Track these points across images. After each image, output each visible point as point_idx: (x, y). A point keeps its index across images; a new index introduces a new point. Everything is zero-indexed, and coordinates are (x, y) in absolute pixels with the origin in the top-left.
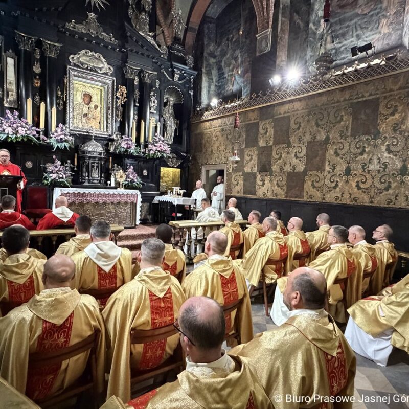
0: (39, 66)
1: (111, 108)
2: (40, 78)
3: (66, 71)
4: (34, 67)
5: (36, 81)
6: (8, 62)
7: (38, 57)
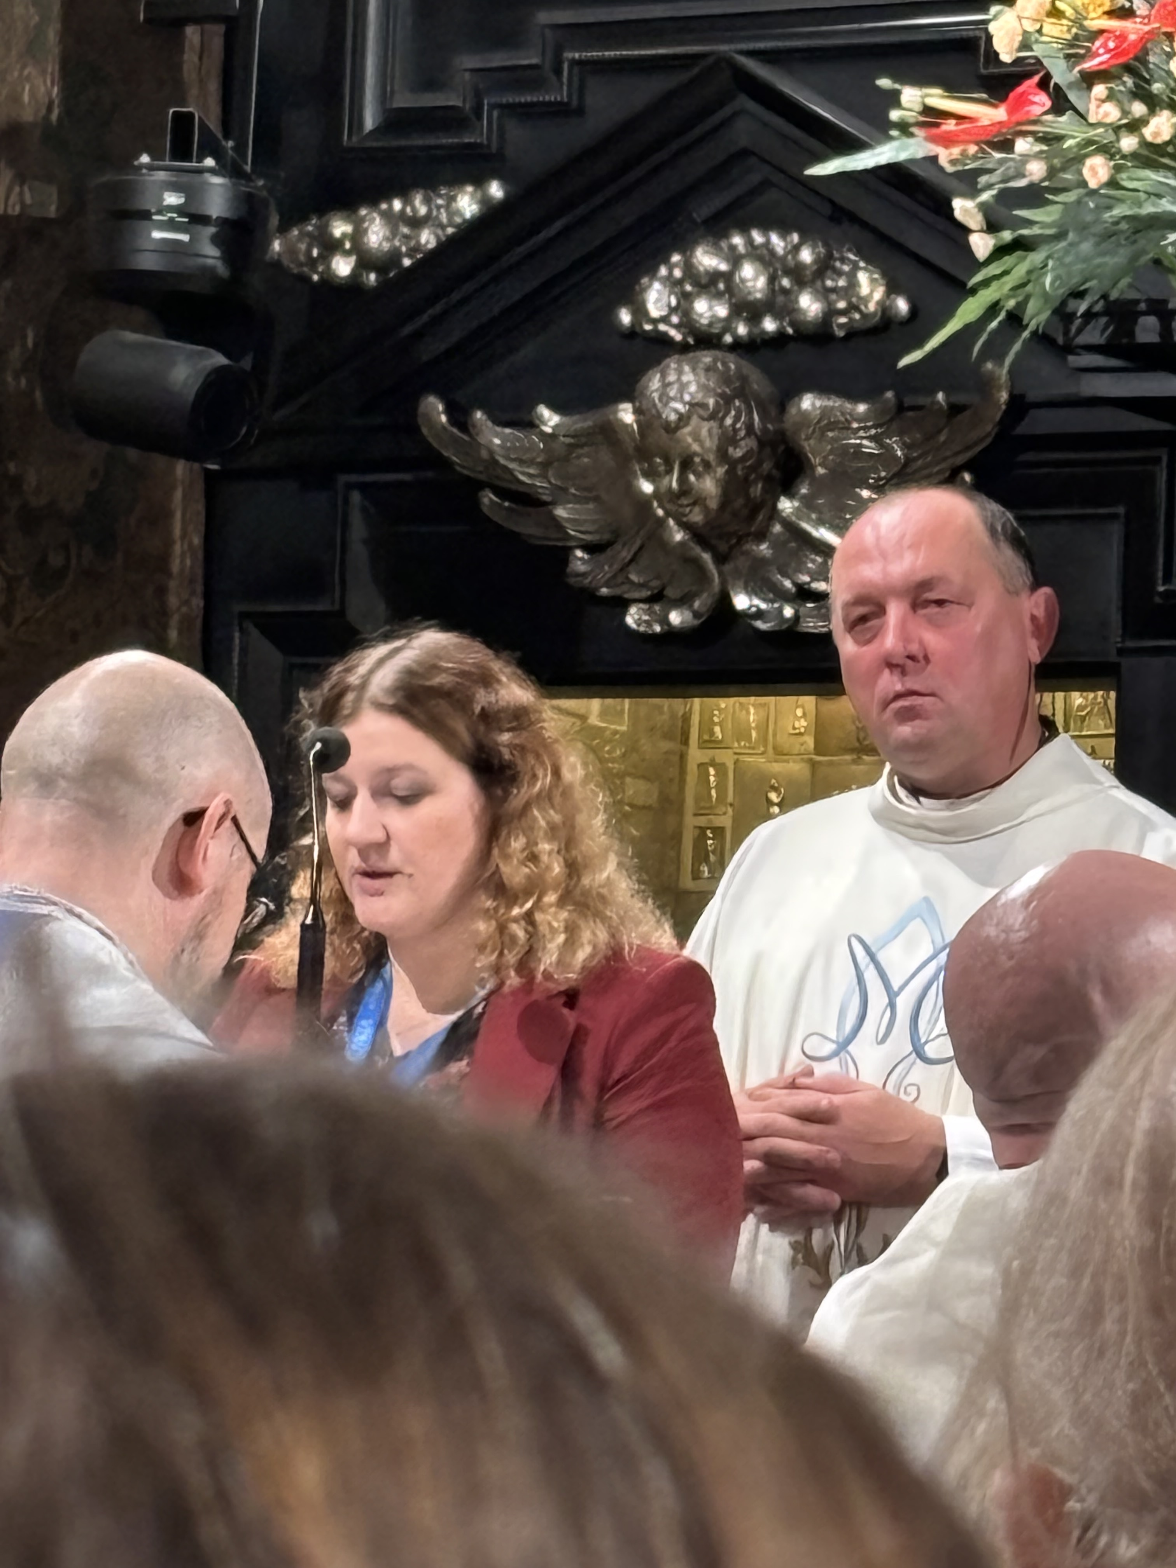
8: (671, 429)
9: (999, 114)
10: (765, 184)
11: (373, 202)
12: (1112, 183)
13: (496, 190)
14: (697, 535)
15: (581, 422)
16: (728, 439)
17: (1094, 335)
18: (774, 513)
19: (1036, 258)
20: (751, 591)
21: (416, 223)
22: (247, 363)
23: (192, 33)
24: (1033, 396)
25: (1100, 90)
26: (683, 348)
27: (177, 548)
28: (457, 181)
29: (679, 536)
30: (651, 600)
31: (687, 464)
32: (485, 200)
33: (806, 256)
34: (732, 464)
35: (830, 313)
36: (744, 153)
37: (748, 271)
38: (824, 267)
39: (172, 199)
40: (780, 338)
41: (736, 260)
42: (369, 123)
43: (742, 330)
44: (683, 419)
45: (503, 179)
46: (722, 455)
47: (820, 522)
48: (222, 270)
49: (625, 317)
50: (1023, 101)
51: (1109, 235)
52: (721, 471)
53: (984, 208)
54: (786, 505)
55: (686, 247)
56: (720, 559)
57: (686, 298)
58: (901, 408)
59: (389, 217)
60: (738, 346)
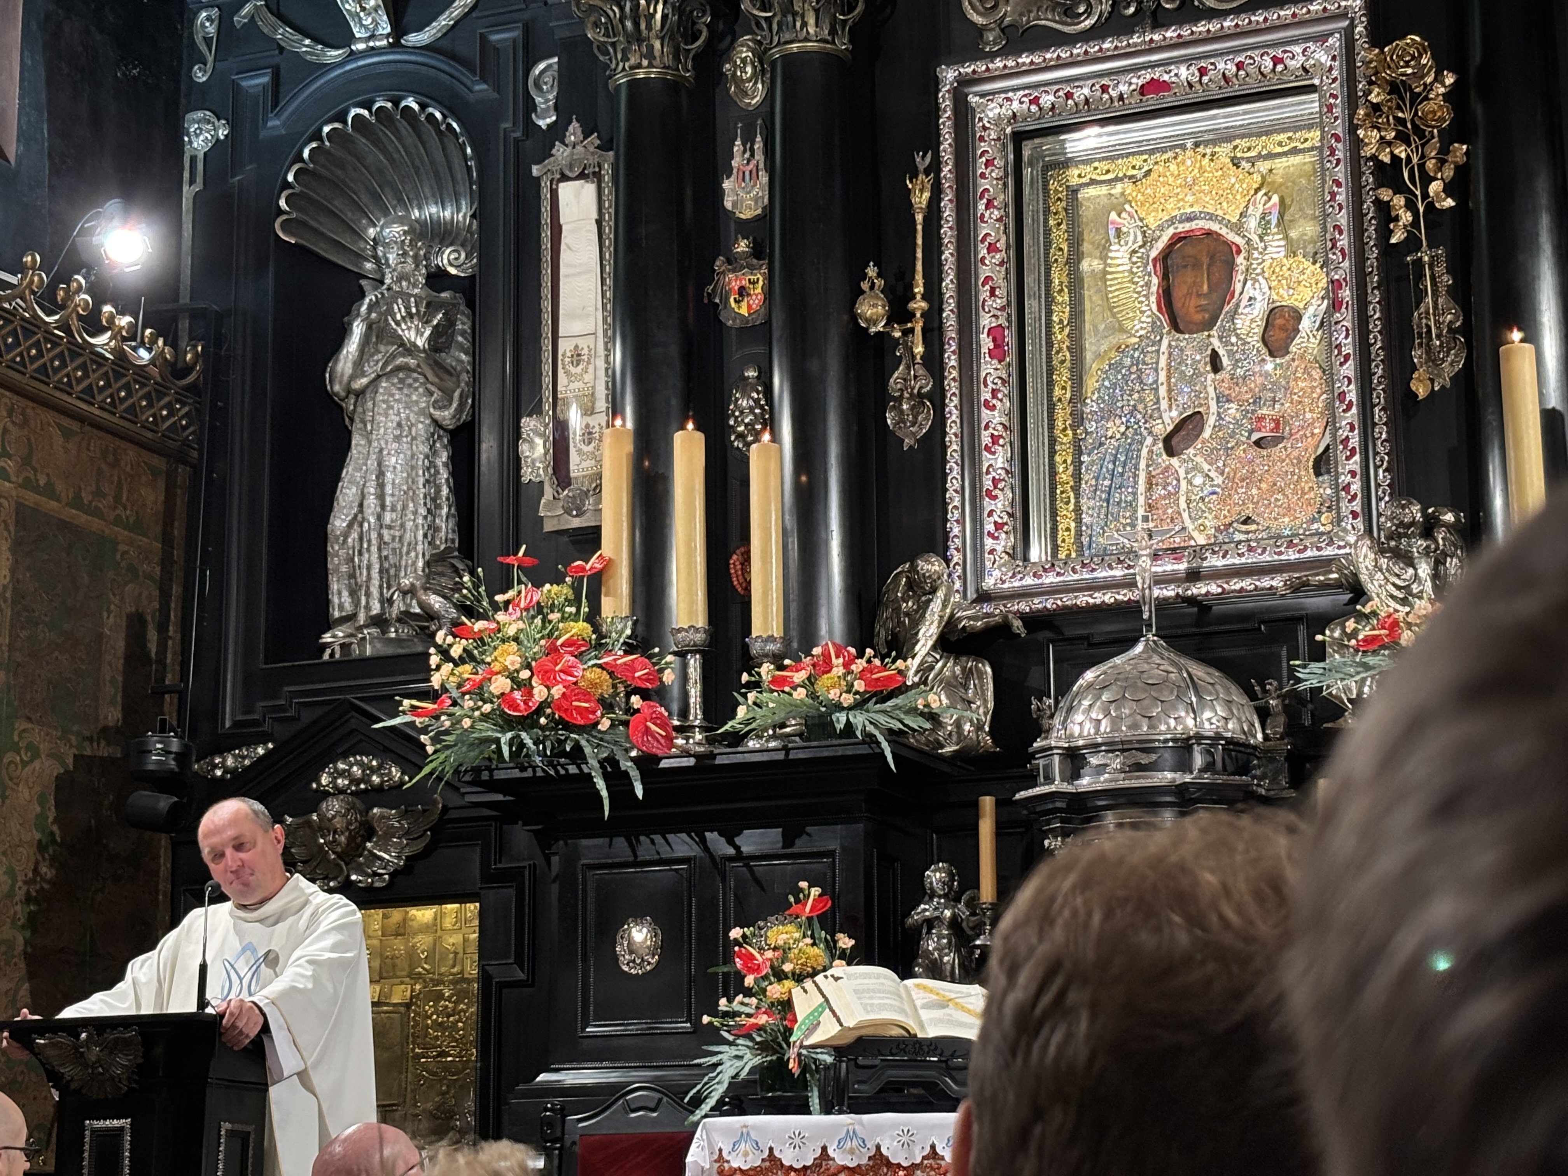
0: (759, 156)
1: (1346, 294)
2: (757, 252)
3: (935, 111)
4: (727, 185)
5: (734, 281)
6: (565, 217)
7: (756, 95)
8: (330, 820)
9: (435, 706)
10: (360, 741)
11: (229, 751)
12: (472, 727)
13: (270, 746)
14: (339, 856)
15: (300, 820)
16: (350, 823)
17: (467, 778)
18: (365, 848)
19: (448, 752)
20: (357, 874)
21: (244, 757)
22: (185, 800)
23: (167, 697)
24: (450, 805)
25: (467, 697)
26: (334, 794)
27: (162, 868)
28: (257, 744)
29: (333, 857)
30: (323, 879)
31: (335, 832)
32: (267, 749)
33: (374, 763)
34: (351, 831)
35: (383, 782)
36: (354, 730)
37: (355, 768)
38: (380, 766)
39: (159, 746)
40: (366, 789)
41: (351, 765)
42: (228, 724)
43: (353, 788)
44: (334, 817)
45: (273, 743)
46: (348, 829)
47: (380, 850)
48: (176, 769)
49: (314, 786)
50: (443, 702)
51: (472, 744)
52: (347, 834)
53: (431, 738)
54: (369, 845)
55: (335, 762)
56: (347, 864)
57: (335, 778)
58: (406, 811)
59: (234, 756)
60: (352, 793)
